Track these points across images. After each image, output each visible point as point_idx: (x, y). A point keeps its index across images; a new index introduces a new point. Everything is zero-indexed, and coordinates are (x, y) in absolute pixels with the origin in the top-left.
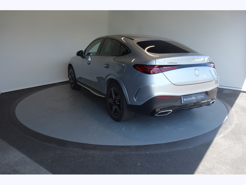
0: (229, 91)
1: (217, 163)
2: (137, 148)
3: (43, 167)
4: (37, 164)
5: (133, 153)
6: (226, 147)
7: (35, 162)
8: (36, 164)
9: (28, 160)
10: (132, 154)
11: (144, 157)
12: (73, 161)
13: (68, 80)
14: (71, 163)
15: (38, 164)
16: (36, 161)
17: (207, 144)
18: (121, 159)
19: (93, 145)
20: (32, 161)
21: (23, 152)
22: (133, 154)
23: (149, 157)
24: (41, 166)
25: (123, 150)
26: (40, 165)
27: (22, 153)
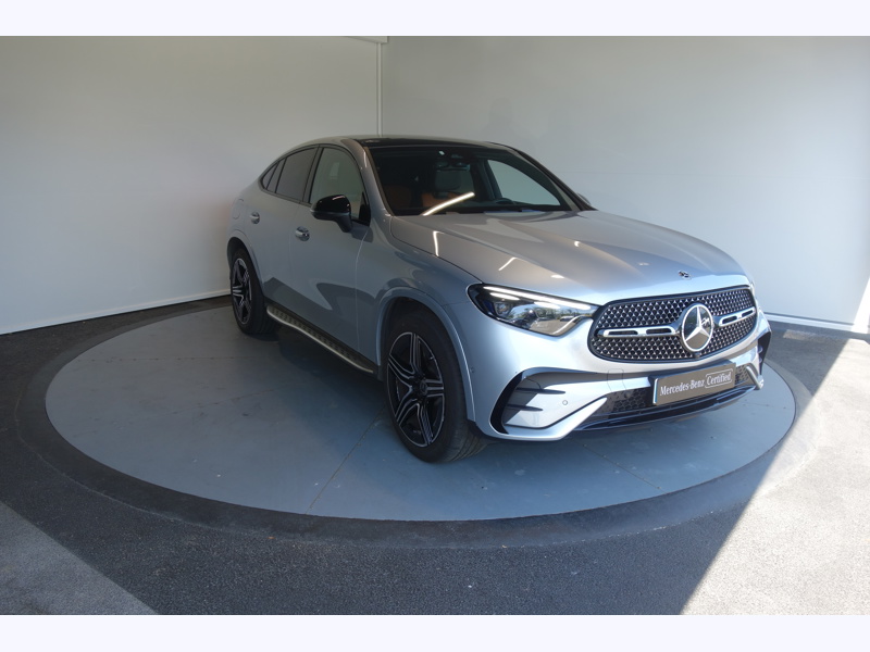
0: (802, 333)
1: (747, 586)
2: (469, 528)
3: (131, 592)
4: (113, 583)
5: (453, 546)
6: (783, 529)
7: (106, 575)
8: (110, 582)
9: (82, 567)
10: (447, 550)
11: (490, 561)
12: (241, 575)
13: (227, 291)
14: (232, 581)
15: (116, 582)
16: (107, 573)
17: (715, 519)
18: (409, 568)
19: (311, 517)
20: (96, 572)
21: (63, 542)
22: (453, 551)
23: (507, 563)
24: (127, 589)
25: (416, 536)
26: (123, 586)
27: (62, 544)
